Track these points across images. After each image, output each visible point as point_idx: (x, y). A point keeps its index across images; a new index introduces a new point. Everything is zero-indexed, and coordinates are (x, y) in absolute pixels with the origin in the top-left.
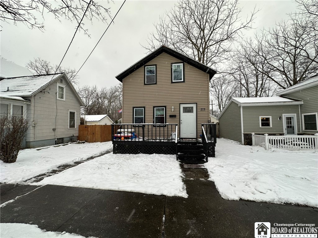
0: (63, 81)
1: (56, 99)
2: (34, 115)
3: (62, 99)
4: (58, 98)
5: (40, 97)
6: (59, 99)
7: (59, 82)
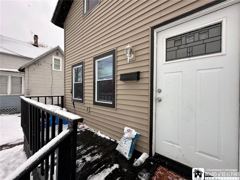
0: (59, 54)
1: (52, 70)
2: (28, 85)
3: (59, 70)
4: (53, 69)
5: (35, 68)
6: (55, 70)
7: (55, 54)
